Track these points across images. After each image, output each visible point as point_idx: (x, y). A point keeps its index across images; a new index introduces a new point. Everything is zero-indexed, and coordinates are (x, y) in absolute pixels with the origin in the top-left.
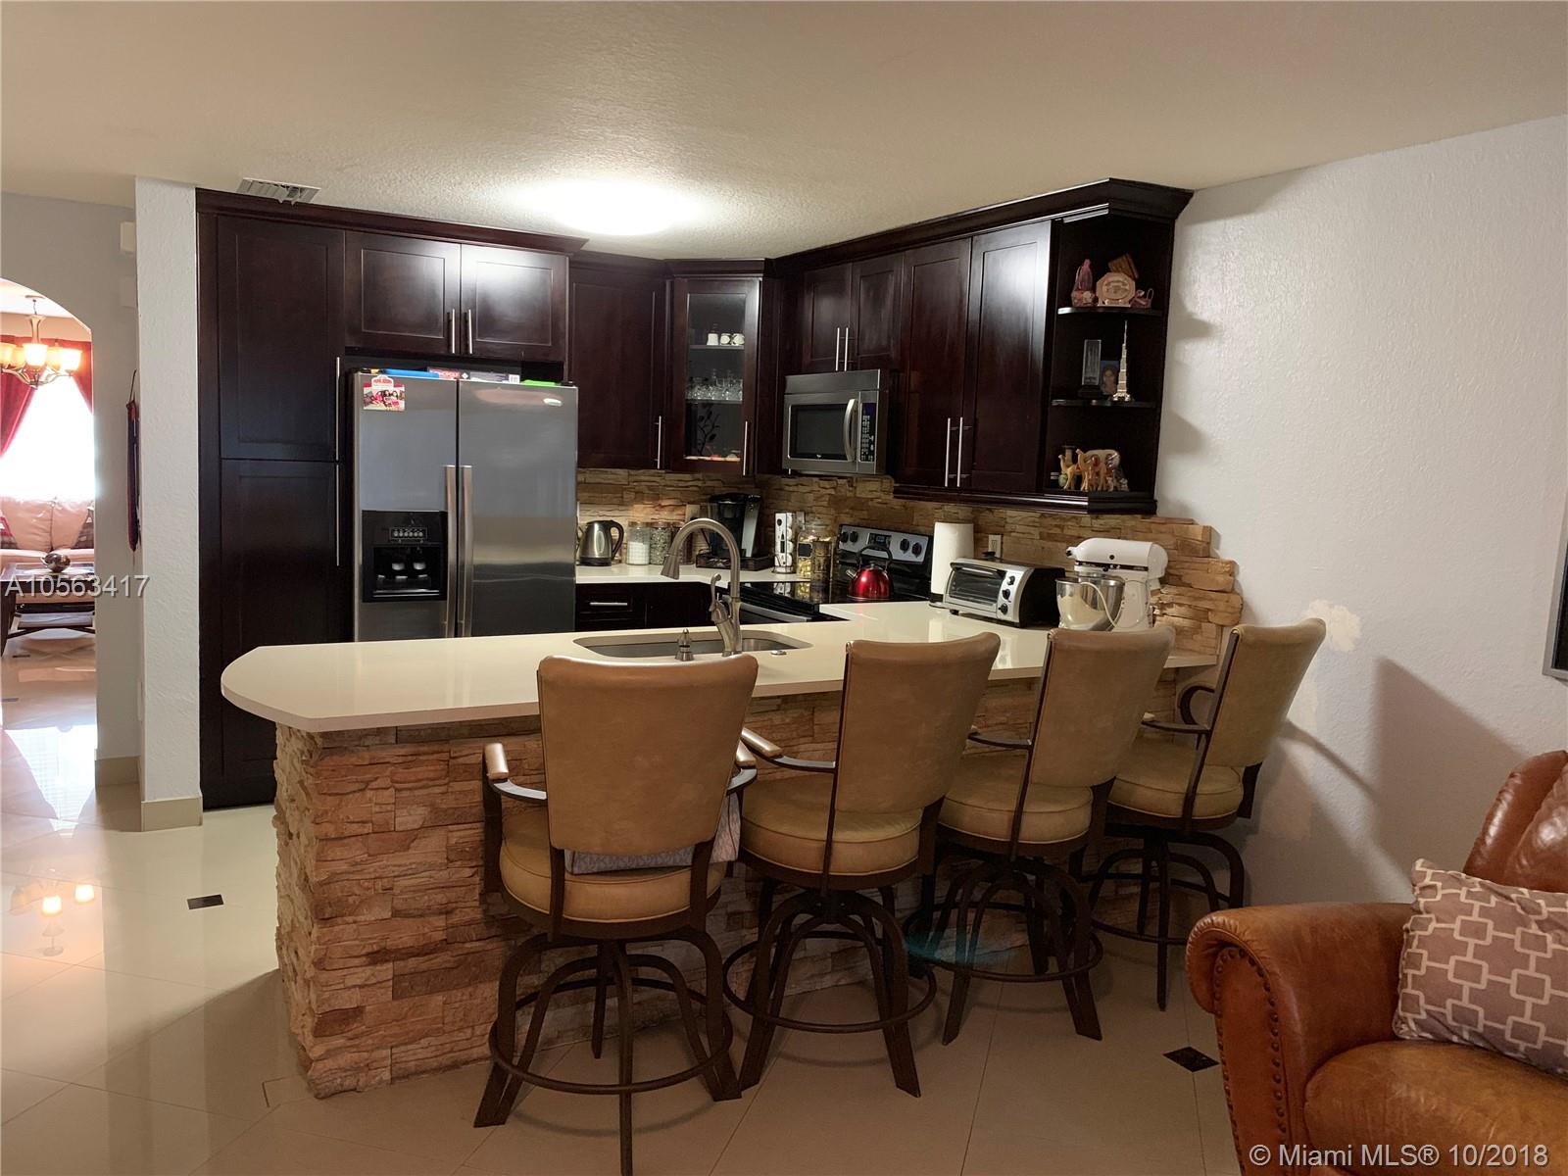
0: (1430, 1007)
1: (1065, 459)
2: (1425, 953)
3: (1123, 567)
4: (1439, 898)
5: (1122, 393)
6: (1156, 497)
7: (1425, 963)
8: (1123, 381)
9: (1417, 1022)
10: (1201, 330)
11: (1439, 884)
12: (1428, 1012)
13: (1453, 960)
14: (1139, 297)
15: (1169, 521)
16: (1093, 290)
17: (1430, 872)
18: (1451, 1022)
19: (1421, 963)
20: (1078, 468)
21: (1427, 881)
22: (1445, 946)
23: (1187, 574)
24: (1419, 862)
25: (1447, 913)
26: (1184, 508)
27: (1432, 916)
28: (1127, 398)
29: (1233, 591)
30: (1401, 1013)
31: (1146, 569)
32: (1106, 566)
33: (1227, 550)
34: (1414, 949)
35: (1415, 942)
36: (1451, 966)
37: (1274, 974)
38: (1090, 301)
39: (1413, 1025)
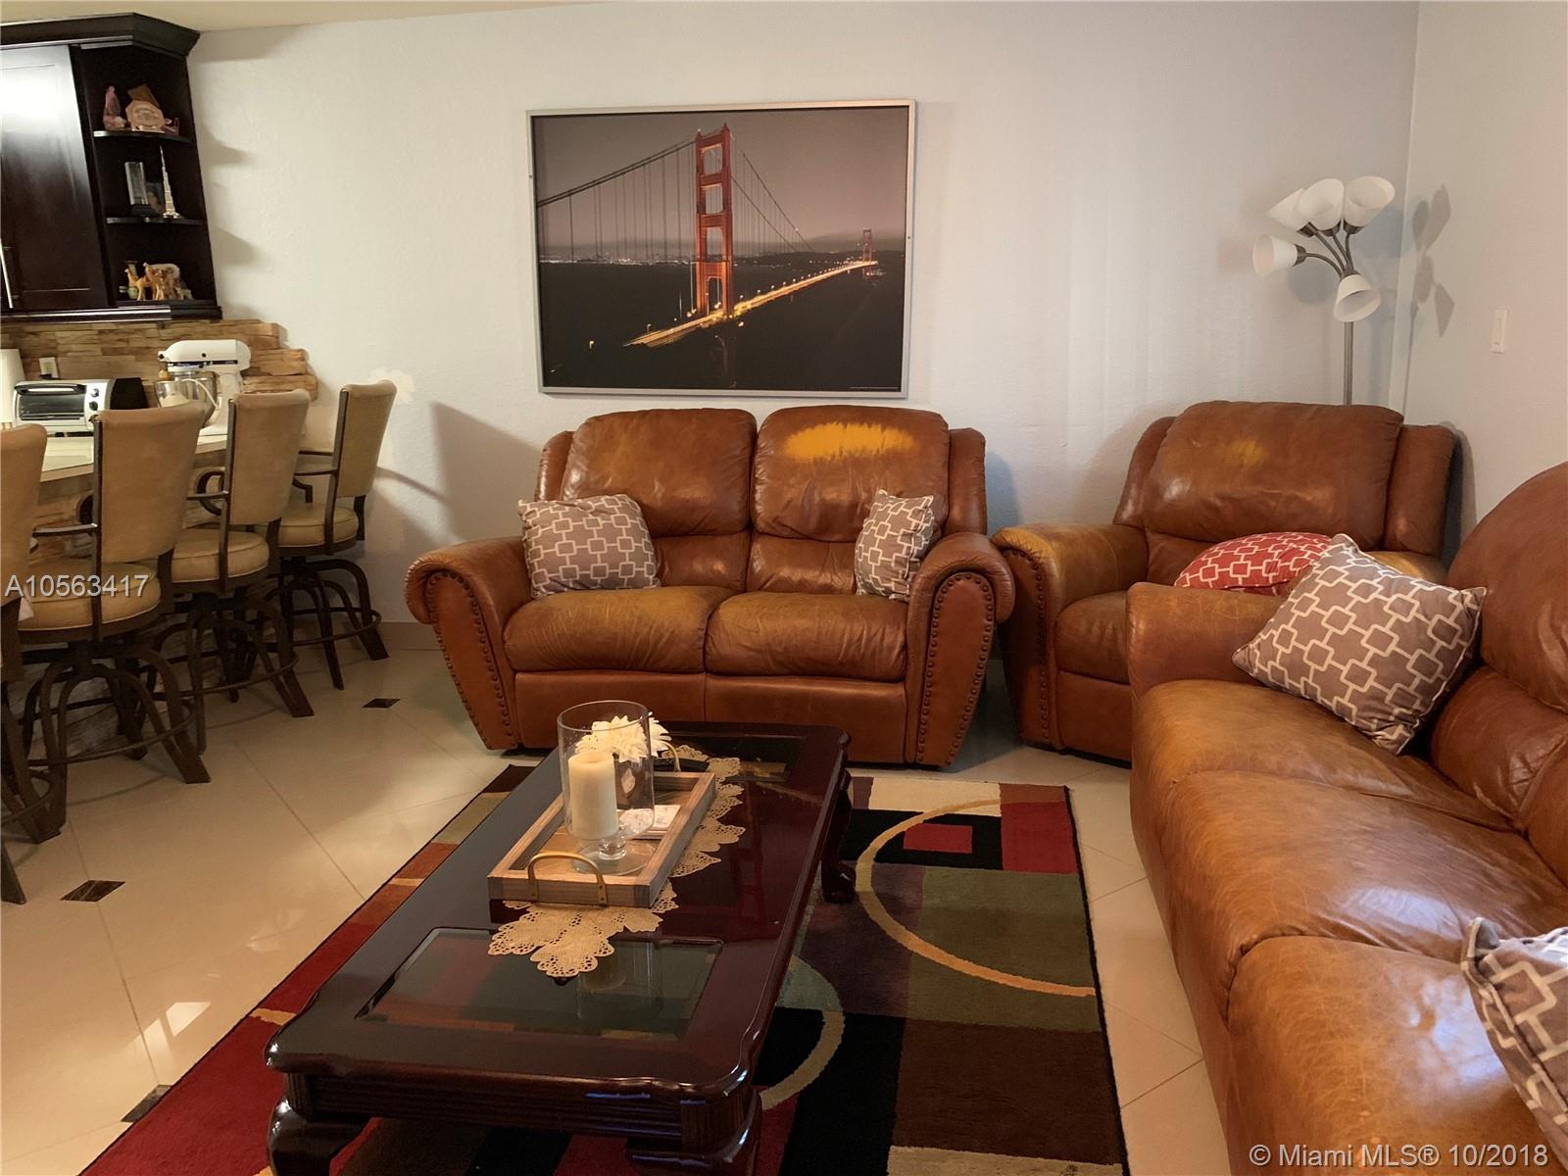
0: (552, 575)
1: (131, 271)
2: (541, 547)
3: (215, 363)
4: (538, 516)
5: (170, 211)
6: (219, 304)
7: (542, 552)
8: (169, 201)
9: (545, 587)
10: (233, 157)
11: (536, 509)
12: (550, 578)
13: (556, 545)
14: (168, 125)
15: (237, 323)
16: (124, 115)
17: (528, 505)
18: (564, 580)
19: (540, 553)
20: (148, 280)
21: (529, 510)
22: (550, 539)
23: (264, 365)
24: (520, 501)
25: (545, 523)
26: (248, 310)
27: (538, 526)
28: (176, 215)
29: (307, 373)
30: (535, 586)
31: (236, 362)
32: (201, 364)
33: (294, 341)
34: (534, 547)
35: (533, 544)
36: (556, 549)
37: (470, 576)
38: (123, 126)
39: (543, 590)
